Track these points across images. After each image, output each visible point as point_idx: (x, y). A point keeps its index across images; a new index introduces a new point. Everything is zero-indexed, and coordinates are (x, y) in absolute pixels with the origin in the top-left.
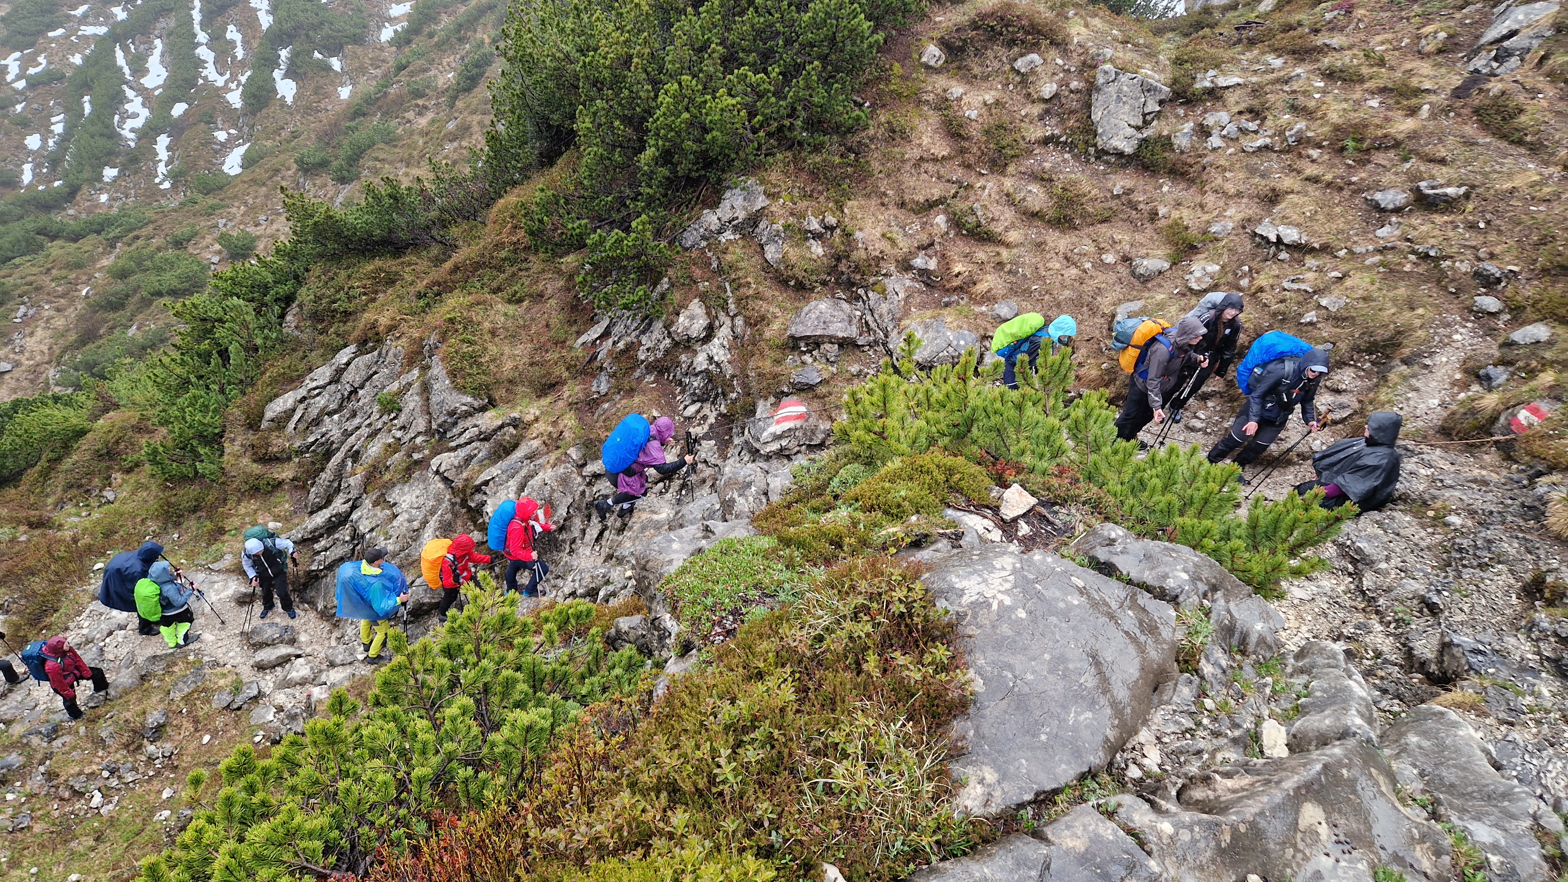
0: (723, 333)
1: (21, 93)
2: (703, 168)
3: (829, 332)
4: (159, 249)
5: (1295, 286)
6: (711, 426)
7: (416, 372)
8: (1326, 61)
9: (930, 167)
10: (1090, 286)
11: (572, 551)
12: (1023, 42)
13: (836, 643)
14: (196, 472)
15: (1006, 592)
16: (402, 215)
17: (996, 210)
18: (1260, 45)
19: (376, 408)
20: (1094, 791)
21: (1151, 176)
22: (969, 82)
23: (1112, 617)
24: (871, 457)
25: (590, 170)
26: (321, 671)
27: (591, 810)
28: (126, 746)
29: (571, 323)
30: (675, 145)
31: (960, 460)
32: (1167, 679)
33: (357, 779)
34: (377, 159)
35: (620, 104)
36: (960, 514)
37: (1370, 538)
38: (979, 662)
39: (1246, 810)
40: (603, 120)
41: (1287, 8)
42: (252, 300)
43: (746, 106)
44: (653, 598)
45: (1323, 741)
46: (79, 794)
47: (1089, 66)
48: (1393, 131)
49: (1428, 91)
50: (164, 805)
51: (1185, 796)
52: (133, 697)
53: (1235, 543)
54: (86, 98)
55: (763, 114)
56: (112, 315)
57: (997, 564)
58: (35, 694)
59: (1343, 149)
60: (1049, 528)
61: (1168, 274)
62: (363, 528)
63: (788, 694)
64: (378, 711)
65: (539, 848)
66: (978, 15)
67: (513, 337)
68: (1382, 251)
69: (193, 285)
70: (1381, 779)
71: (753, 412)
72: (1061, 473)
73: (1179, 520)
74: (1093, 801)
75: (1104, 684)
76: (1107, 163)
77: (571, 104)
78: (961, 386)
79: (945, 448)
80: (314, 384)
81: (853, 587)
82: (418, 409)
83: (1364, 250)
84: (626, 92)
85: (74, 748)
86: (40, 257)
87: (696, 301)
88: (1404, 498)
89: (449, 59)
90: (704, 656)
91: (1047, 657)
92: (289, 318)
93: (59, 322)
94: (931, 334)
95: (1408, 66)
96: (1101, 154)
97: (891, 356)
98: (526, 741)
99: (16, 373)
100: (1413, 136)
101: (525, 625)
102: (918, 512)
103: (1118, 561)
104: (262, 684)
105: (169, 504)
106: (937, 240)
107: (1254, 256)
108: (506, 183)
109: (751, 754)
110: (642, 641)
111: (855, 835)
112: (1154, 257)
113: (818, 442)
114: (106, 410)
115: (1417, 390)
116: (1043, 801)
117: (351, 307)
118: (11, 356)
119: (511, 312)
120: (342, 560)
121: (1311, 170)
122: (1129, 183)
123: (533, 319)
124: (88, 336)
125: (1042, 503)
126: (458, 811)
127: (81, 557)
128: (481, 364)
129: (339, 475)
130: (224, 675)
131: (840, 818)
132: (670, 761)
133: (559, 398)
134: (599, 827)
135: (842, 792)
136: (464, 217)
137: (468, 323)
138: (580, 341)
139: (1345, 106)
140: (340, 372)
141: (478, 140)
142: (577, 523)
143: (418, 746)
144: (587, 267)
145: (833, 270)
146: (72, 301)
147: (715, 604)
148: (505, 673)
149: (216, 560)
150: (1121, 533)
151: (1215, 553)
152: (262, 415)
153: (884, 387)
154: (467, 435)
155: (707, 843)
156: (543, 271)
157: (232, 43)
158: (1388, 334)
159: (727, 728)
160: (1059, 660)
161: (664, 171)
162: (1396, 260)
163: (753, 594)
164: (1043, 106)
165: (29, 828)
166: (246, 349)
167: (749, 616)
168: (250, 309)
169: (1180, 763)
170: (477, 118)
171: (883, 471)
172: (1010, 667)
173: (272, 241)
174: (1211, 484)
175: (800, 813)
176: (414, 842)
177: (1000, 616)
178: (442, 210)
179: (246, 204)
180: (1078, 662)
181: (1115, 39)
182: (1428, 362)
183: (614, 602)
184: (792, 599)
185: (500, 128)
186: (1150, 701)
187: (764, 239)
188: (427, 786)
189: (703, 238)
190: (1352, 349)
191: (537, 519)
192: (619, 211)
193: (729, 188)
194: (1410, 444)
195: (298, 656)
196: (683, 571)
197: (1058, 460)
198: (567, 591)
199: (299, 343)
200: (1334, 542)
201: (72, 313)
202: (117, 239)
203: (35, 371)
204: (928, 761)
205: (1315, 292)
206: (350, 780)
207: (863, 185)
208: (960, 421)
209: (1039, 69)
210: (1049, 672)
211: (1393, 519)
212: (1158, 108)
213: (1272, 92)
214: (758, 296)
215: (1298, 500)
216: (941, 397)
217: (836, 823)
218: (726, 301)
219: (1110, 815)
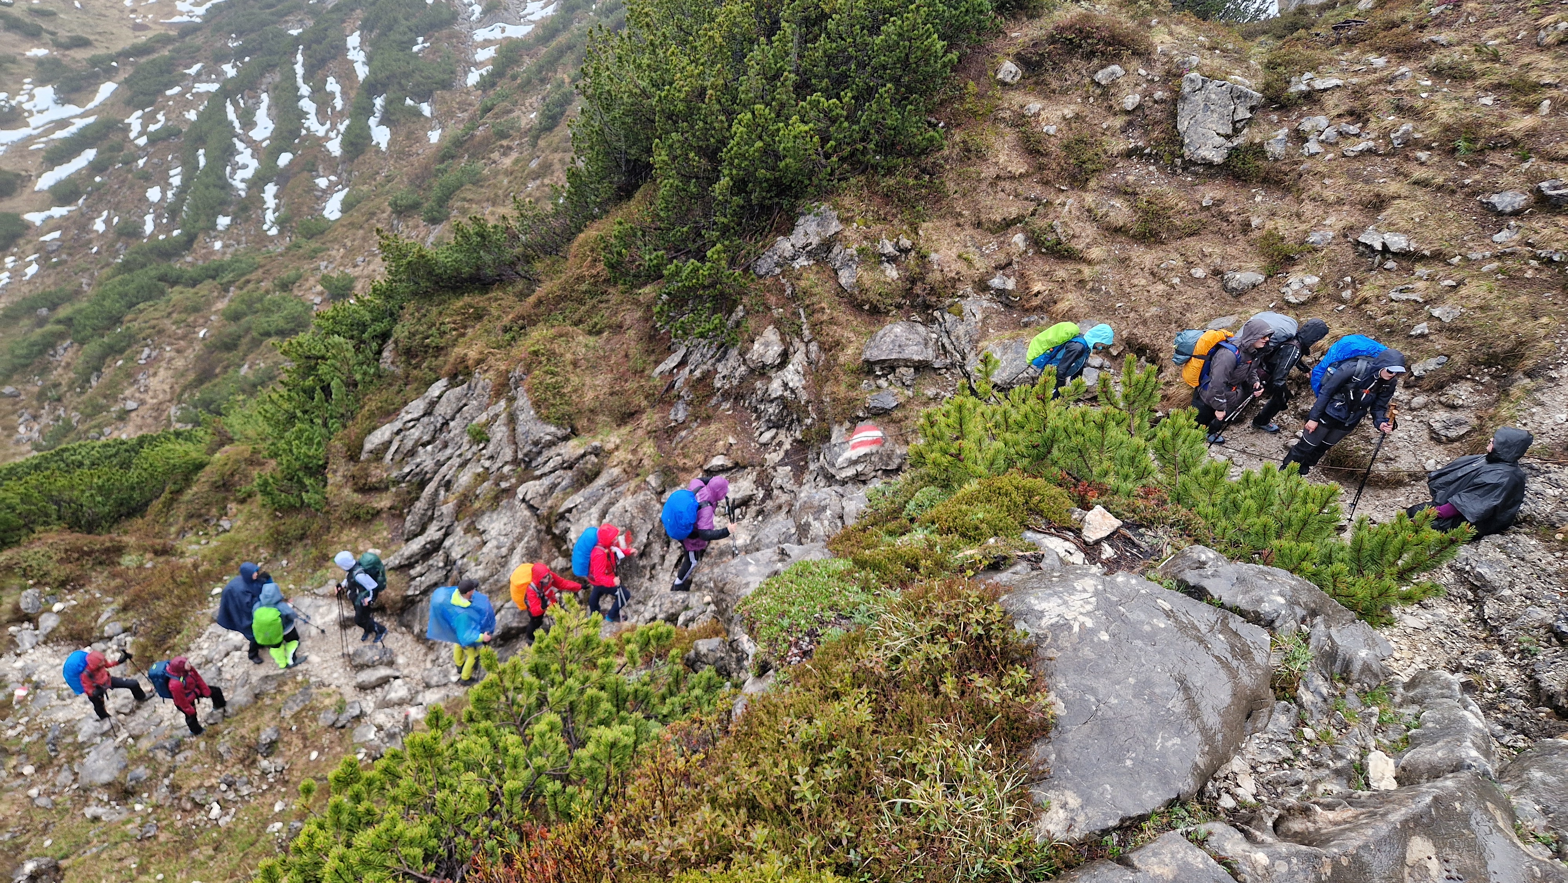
0: (798, 360)
1: (143, 149)
2: (777, 196)
3: (906, 355)
4: (267, 292)
5: (1404, 297)
6: (787, 452)
7: (503, 403)
8: (1433, 58)
9: (1007, 185)
10: (1177, 303)
11: (652, 578)
12: (1103, 53)
13: (912, 665)
14: (303, 502)
15: (1088, 614)
16: (489, 252)
17: (1076, 227)
18: (1361, 44)
19: (466, 438)
20: (1183, 819)
21: (1243, 186)
22: (1047, 97)
23: (1201, 641)
24: (948, 479)
25: (667, 202)
26: (417, 692)
27: (673, 824)
28: (242, 761)
29: (649, 352)
30: (748, 174)
31: (1040, 481)
32: (1261, 706)
33: (454, 791)
34: (464, 199)
35: (694, 135)
36: (1039, 536)
37: (1491, 563)
38: (1060, 685)
39: (1348, 843)
40: (679, 152)
41: (1390, 5)
42: (352, 337)
43: (819, 132)
44: (730, 620)
45: (1435, 773)
46: (199, 806)
47: (1173, 75)
48: (1509, 129)
49: (1549, 85)
50: (278, 817)
51: (1282, 828)
52: (248, 715)
53: (1337, 566)
54: (201, 152)
55: (836, 140)
56: (226, 355)
57: (1078, 585)
58: (160, 711)
59: (1455, 150)
60: (1135, 551)
61: (1262, 287)
62: (455, 554)
63: (865, 713)
64: (471, 728)
65: (624, 859)
66: (1056, 28)
67: (593, 368)
68: (1500, 257)
69: (298, 325)
70: (1498, 814)
71: (828, 438)
72: (1147, 493)
73: (1275, 543)
74: (1182, 828)
75: (1193, 710)
76: (1195, 174)
77: (648, 138)
78: (1039, 407)
79: (1025, 470)
80: (409, 417)
81: (929, 610)
82: (505, 440)
83: (1480, 257)
84: (701, 124)
85: (195, 762)
86: (162, 304)
87: (771, 327)
88: (1529, 520)
89: (534, 100)
90: (782, 677)
91: (1132, 680)
92: (385, 354)
93: (179, 363)
94: (1010, 355)
95: (1526, 60)
96: (1188, 165)
97: (969, 378)
98: (610, 757)
99: (142, 411)
100: (1533, 133)
101: (608, 646)
102: (996, 534)
103: (1210, 585)
104: (364, 704)
105: (278, 533)
106: (1015, 259)
107: (1357, 266)
108: (586, 218)
109: (829, 773)
110: (721, 663)
111: (934, 857)
112: (1247, 269)
113: (894, 467)
114: (222, 444)
115: (1542, 404)
116: (1129, 828)
117: (442, 342)
118: (137, 395)
119: (591, 344)
120: (436, 585)
121: (1419, 173)
122: (1219, 194)
123: (613, 350)
124: (204, 376)
125: (1126, 525)
126: (547, 823)
127: (201, 582)
128: (564, 395)
129: (433, 503)
130: (329, 695)
131: (919, 838)
132: (749, 777)
133: (638, 427)
134: (681, 840)
135: (920, 813)
136: (546, 253)
137: (552, 355)
138: (658, 370)
139: (1456, 104)
140: (433, 404)
141: (560, 177)
142: (657, 549)
143: (509, 760)
144: (664, 297)
145: (908, 293)
146: (191, 342)
147: (791, 625)
148: (591, 692)
149: (320, 585)
150: (1211, 555)
151: (1314, 576)
152: (361, 447)
153: (960, 408)
154: (551, 464)
155: (786, 858)
156: (622, 302)
157: (332, 95)
158: (1508, 346)
159: (804, 747)
160: (1144, 686)
161: (737, 200)
162: (1517, 266)
163: (830, 615)
164: (1127, 118)
165: (155, 837)
166: (347, 385)
167: (825, 637)
168: (350, 347)
169: (1277, 794)
170: (558, 156)
171: (960, 493)
172: (1093, 691)
173: (368, 281)
174: (1310, 505)
175: (878, 832)
176: (507, 850)
177: (1081, 639)
178: (526, 246)
179: (345, 246)
180: (1165, 686)
181: (1202, 46)
182: (1554, 374)
183: (693, 626)
184: (868, 621)
185: (580, 164)
186: (1243, 728)
187: (838, 264)
188: (518, 799)
189: (777, 264)
190: (1470, 362)
191: (618, 545)
192: (694, 241)
193: (803, 214)
194: (1535, 462)
195: (396, 678)
196: (760, 593)
197: (1144, 481)
198: (648, 616)
199: (394, 377)
200: (1450, 567)
201: (190, 354)
202: (231, 283)
203: (158, 409)
204: (1009, 784)
205: (1426, 303)
206: (447, 791)
207: (938, 205)
208: (1040, 441)
209: (1121, 81)
210: (1134, 696)
211: (1517, 542)
212: (1249, 115)
213: (1375, 93)
214: (832, 321)
215: (1408, 522)
216: (1019, 418)
217: (914, 843)
218: (800, 327)
219: (1201, 843)
